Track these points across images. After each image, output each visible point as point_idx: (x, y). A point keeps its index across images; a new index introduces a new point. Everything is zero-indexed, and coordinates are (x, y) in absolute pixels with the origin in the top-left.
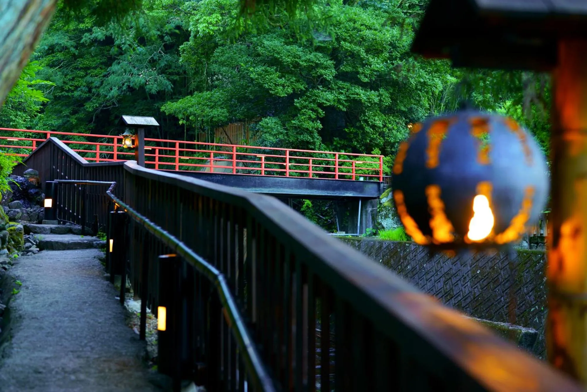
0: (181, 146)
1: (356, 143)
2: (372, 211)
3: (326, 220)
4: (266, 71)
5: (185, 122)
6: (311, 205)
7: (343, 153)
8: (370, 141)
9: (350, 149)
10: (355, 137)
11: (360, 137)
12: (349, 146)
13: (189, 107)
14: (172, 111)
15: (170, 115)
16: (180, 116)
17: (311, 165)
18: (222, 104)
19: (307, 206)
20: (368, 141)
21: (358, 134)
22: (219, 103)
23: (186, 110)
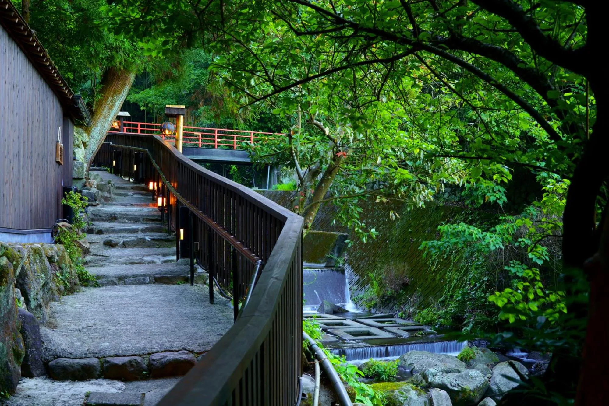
0: (142, 126)
1: (270, 125)
2: (277, 173)
3: (249, 181)
4: (203, 74)
5: (145, 108)
6: (236, 170)
7: (261, 132)
8: (281, 124)
9: (267, 129)
10: (269, 121)
11: (273, 121)
12: (266, 127)
13: (148, 97)
14: (135, 100)
15: (133, 103)
16: (141, 104)
17: (235, 140)
18: (172, 96)
19: (234, 170)
20: (279, 124)
21: (271, 119)
22: (171, 95)
23: (145, 99)
